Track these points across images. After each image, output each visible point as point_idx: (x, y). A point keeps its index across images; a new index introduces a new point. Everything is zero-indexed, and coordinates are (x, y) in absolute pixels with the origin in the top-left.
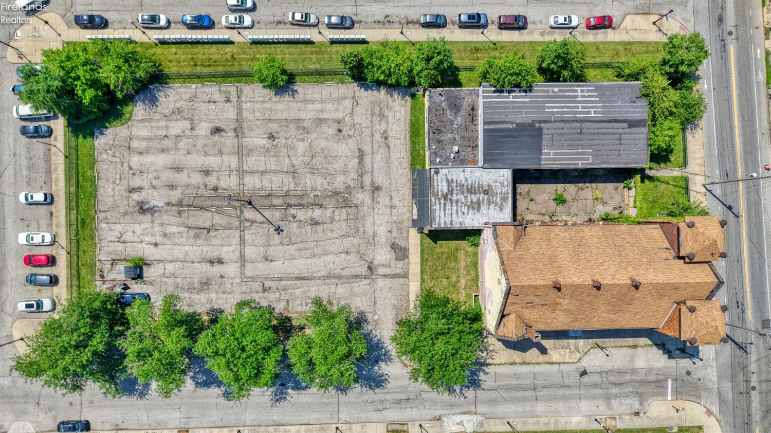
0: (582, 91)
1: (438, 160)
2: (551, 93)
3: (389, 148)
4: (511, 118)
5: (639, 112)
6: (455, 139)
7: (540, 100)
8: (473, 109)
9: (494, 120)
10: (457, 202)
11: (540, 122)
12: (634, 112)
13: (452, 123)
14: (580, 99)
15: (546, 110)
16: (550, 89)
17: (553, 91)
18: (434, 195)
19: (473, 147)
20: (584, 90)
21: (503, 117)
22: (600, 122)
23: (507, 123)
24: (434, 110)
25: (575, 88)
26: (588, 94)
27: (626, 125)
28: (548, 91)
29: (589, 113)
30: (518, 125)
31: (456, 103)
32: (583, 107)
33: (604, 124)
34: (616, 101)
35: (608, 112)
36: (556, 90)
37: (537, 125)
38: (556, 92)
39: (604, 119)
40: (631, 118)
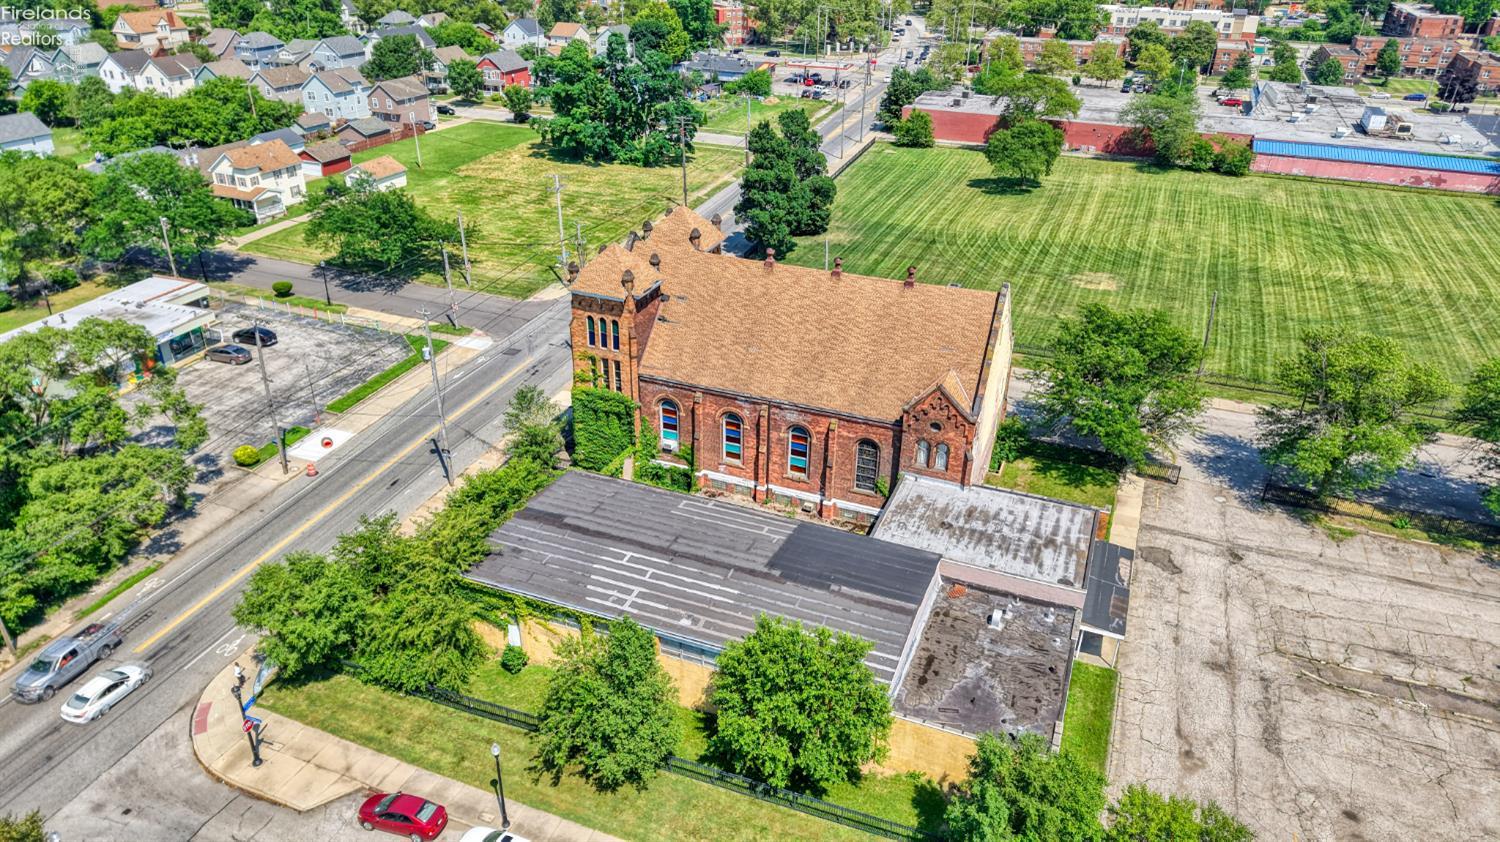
0: (621, 602)
1: (1051, 619)
2: (703, 619)
3: (1179, 732)
4: (839, 604)
5: (520, 531)
6: (992, 641)
7: (740, 615)
8: (923, 681)
9: (885, 612)
10: (1023, 530)
11: (766, 576)
12: (532, 534)
13: (993, 672)
14: (637, 589)
15: (736, 592)
16: (699, 628)
17: (695, 622)
18: (1079, 554)
19: (946, 614)
20: (613, 602)
21: (857, 610)
22: (621, 539)
23: (851, 598)
24: (1042, 712)
25: (635, 611)
26: (610, 592)
27: (566, 520)
28: (707, 625)
29: (632, 559)
30: (821, 586)
31: (970, 706)
32: (643, 573)
33: (615, 533)
34: (553, 561)
35: (590, 549)
36: (685, 622)
37: (777, 573)
38: (689, 617)
39: (606, 541)
40: (545, 527)
